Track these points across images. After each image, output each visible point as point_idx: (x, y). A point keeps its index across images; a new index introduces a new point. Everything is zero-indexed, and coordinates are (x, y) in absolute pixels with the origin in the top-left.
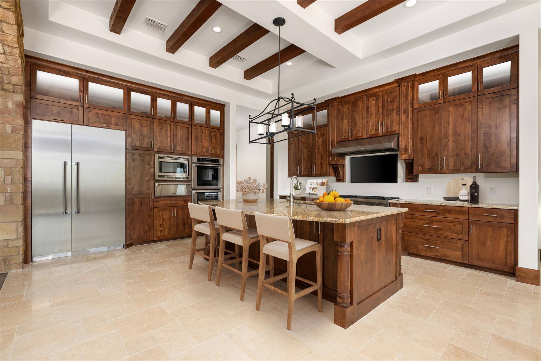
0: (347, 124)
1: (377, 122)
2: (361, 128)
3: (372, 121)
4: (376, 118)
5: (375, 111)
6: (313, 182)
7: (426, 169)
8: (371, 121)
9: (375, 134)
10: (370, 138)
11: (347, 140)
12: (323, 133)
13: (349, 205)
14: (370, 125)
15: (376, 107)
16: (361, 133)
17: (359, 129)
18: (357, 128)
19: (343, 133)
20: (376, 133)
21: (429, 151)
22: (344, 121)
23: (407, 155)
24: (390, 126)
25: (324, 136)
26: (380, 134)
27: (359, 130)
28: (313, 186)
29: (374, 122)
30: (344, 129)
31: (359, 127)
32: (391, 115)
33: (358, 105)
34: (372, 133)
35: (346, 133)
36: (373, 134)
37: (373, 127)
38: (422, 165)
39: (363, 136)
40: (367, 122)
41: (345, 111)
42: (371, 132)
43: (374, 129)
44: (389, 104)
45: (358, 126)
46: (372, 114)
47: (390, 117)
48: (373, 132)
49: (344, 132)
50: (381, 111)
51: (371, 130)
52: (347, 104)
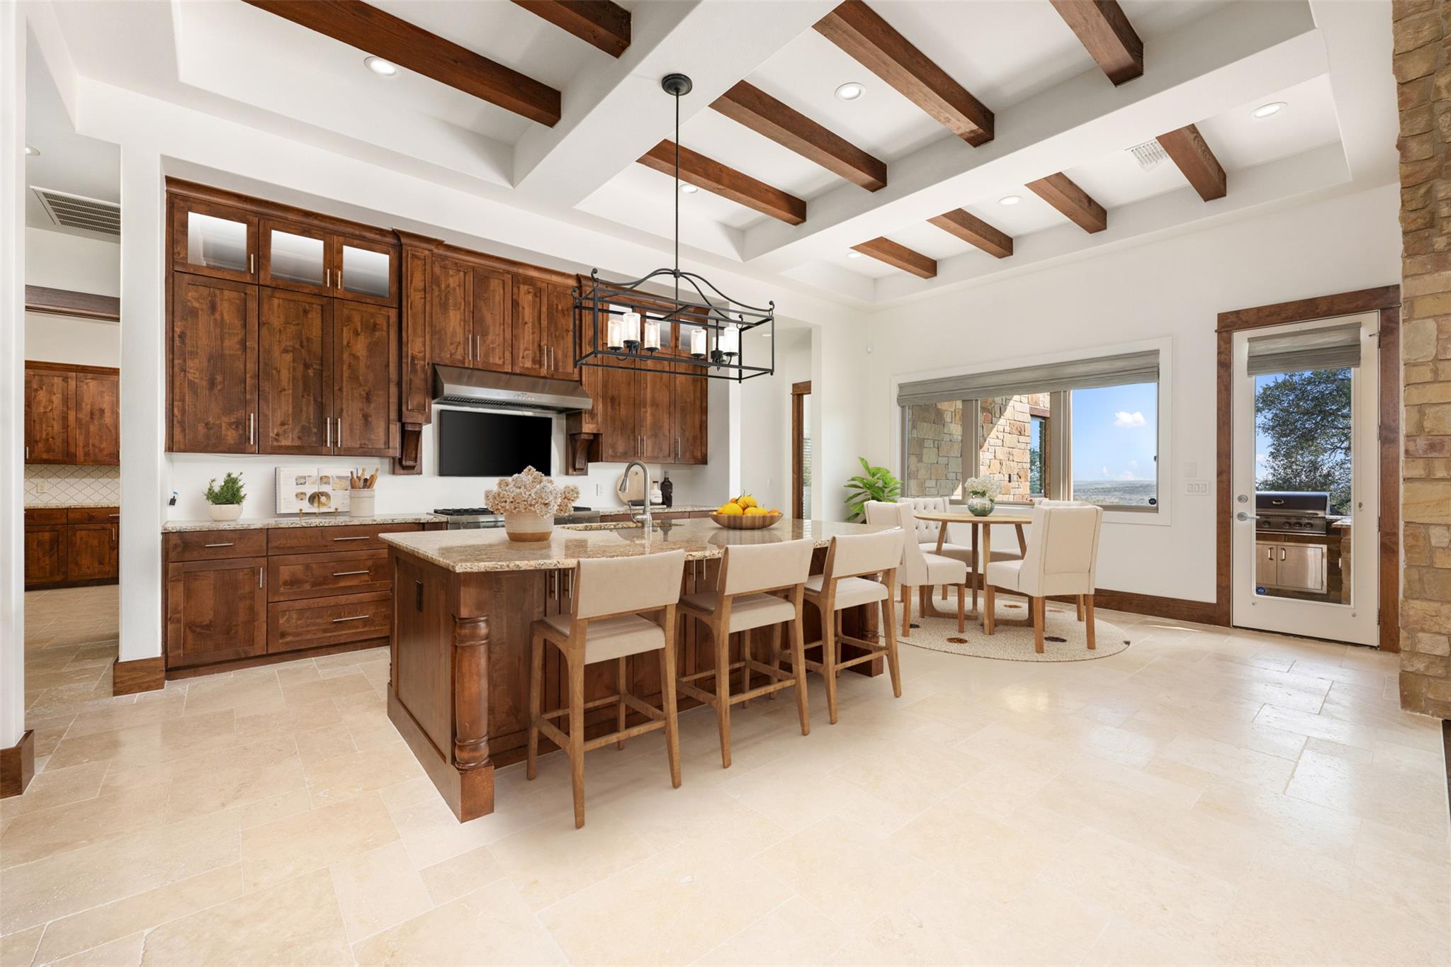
0: (460, 324)
1: (536, 344)
2: (498, 345)
3: (526, 338)
4: (535, 335)
5: (533, 318)
6: (309, 476)
7: (619, 454)
8: (524, 338)
9: (532, 368)
10: (520, 375)
11: (461, 366)
12: (372, 321)
13: (768, 520)
14: (522, 347)
15: (534, 308)
16: (500, 358)
17: (494, 346)
18: (488, 342)
19: (449, 344)
20: (534, 367)
21: (623, 424)
22: (451, 312)
23: (595, 426)
24: (563, 362)
25: (377, 334)
26: (544, 371)
27: (493, 349)
28: (310, 489)
29: (531, 341)
30: (449, 334)
31: (493, 342)
32: (563, 338)
33: (491, 288)
34: (525, 366)
35: (457, 346)
36: (527, 368)
37: (527, 352)
38: (613, 447)
39: (506, 367)
40: (515, 336)
41: (452, 285)
42: (523, 363)
43: (530, 359)
44: (560, 315)
45: (490, 337)
46: (526, 323)
47: (562, 341)
48: (528, 364)
49: (449, 342)
50: (544, 323)
51: (523, 358)
52: (460, 271)
